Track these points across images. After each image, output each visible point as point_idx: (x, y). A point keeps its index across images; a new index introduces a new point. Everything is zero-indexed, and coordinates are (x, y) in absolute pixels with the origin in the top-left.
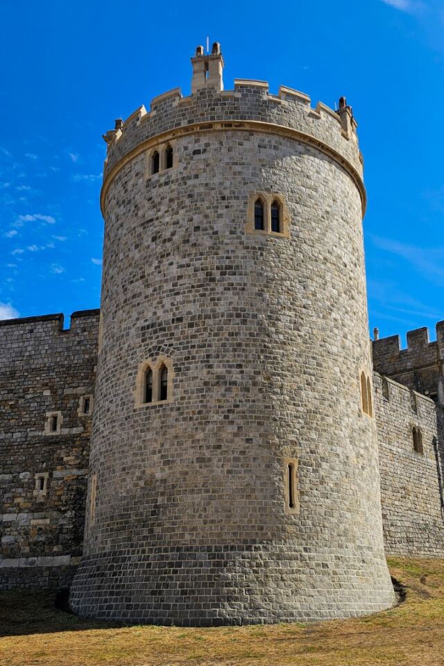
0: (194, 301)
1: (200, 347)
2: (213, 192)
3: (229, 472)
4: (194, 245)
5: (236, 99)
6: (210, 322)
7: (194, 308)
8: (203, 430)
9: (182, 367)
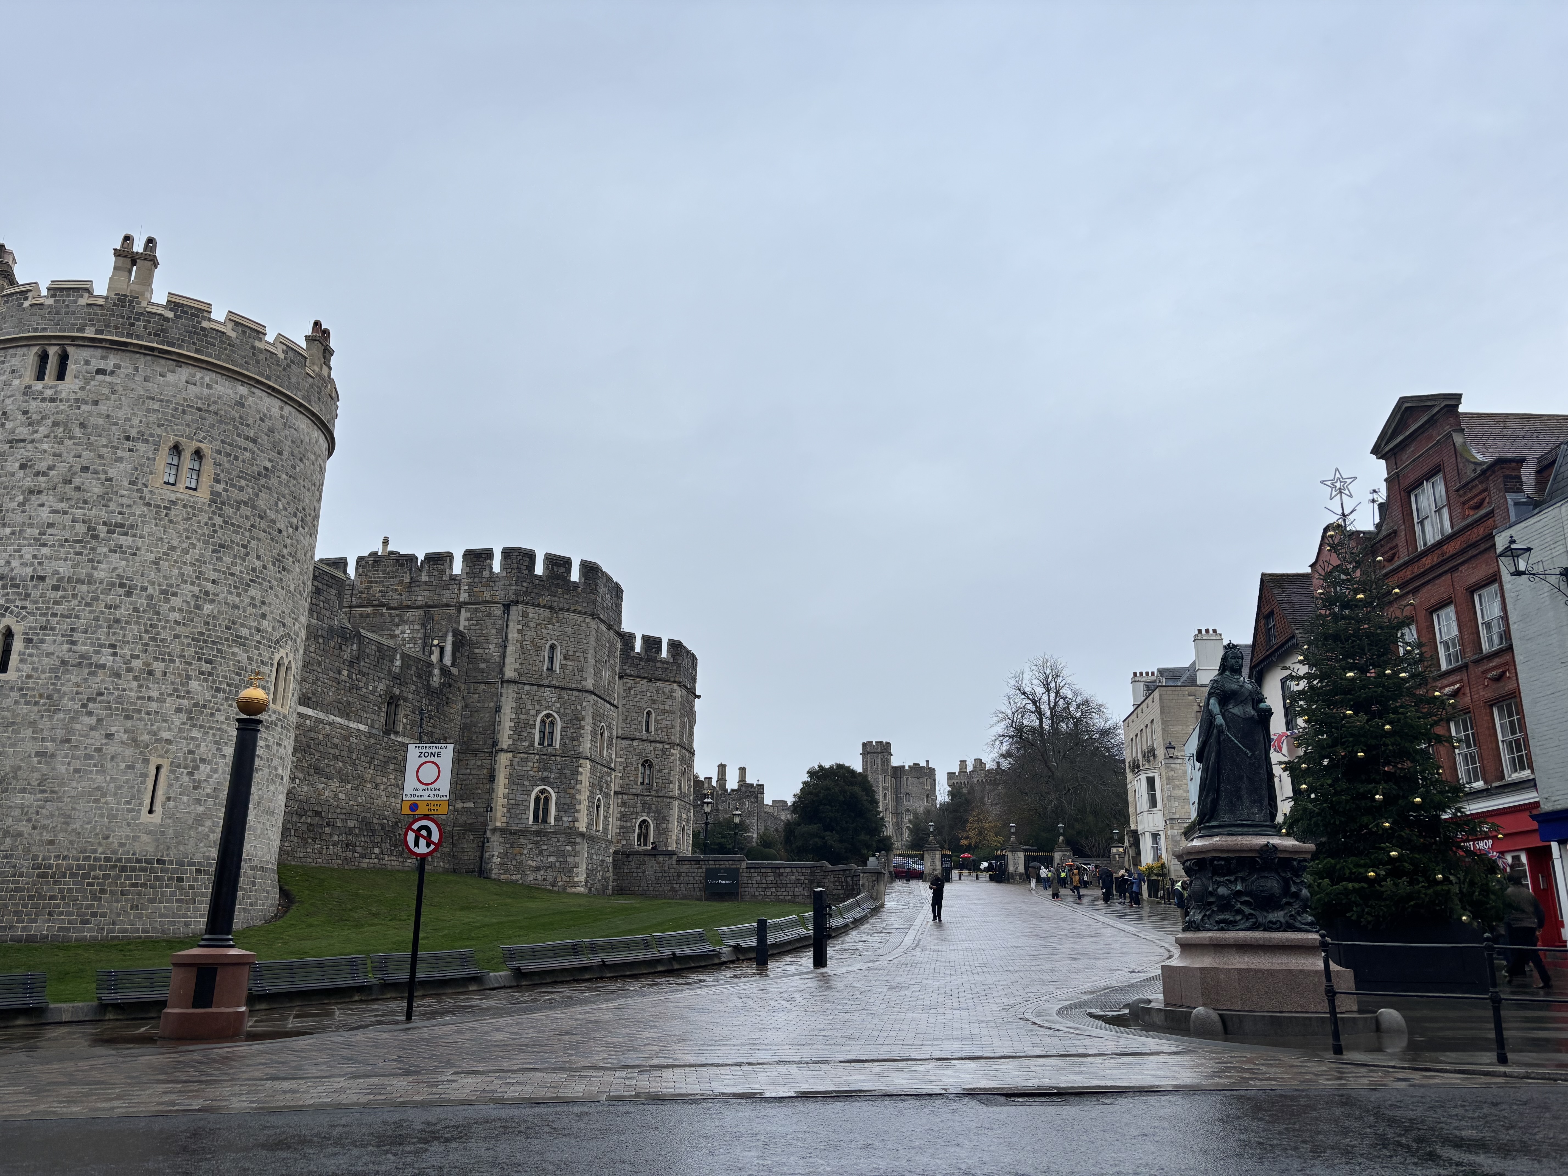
0: (66, 560)
1: (62, 616)
2: (114, 428)
3: (77, 771)
4: (78, 489)
5: (167, 319)
6: (84, 588)
7: (64, 569)
8: (51, 718)
9: (35, 638)
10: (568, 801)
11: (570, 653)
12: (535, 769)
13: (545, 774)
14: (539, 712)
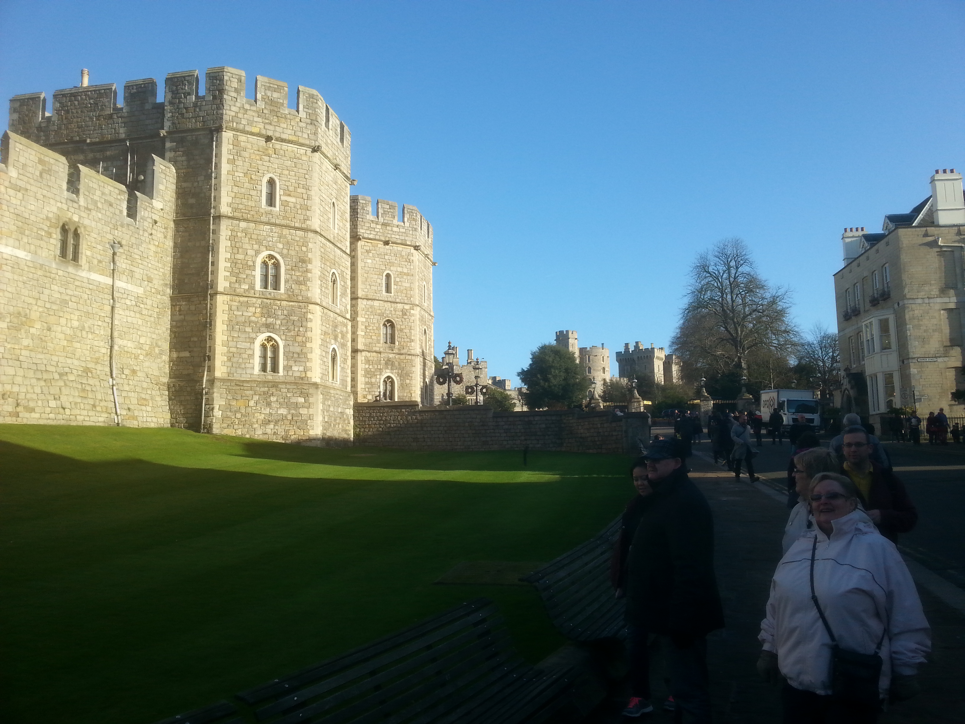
10: (298, 349)
11: (291, 189)
12: (257, 315)
13: (270, 320)
14: (257, 252)
